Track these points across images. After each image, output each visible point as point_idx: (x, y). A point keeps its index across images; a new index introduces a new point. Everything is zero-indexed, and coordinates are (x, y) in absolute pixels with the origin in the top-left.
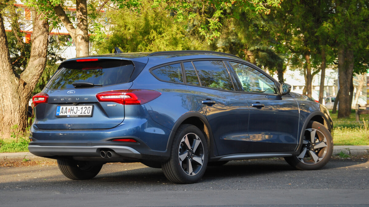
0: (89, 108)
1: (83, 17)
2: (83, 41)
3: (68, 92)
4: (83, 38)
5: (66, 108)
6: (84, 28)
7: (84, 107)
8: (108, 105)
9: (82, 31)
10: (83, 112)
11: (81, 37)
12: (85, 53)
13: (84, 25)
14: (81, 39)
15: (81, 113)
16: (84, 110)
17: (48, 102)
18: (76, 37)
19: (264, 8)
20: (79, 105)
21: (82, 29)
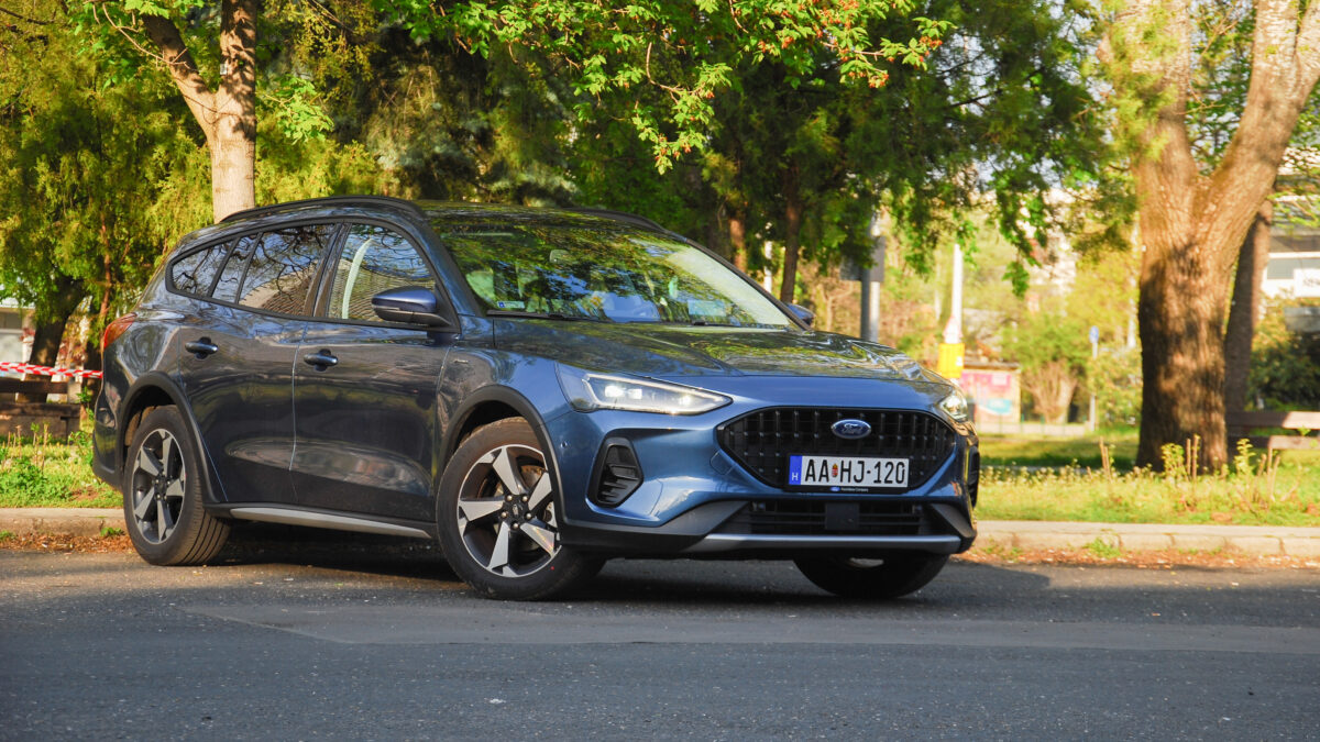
1: (244, 54)
2: (240, 135)
4: (241, 126)
6: (244, 92)
9: (239, 101)
11: (234, 122)
12: (244, 175)
13: (245, 81)
14: (236, 129)
18: (215, 122)
19: (869, 65)
21: (237, 97)
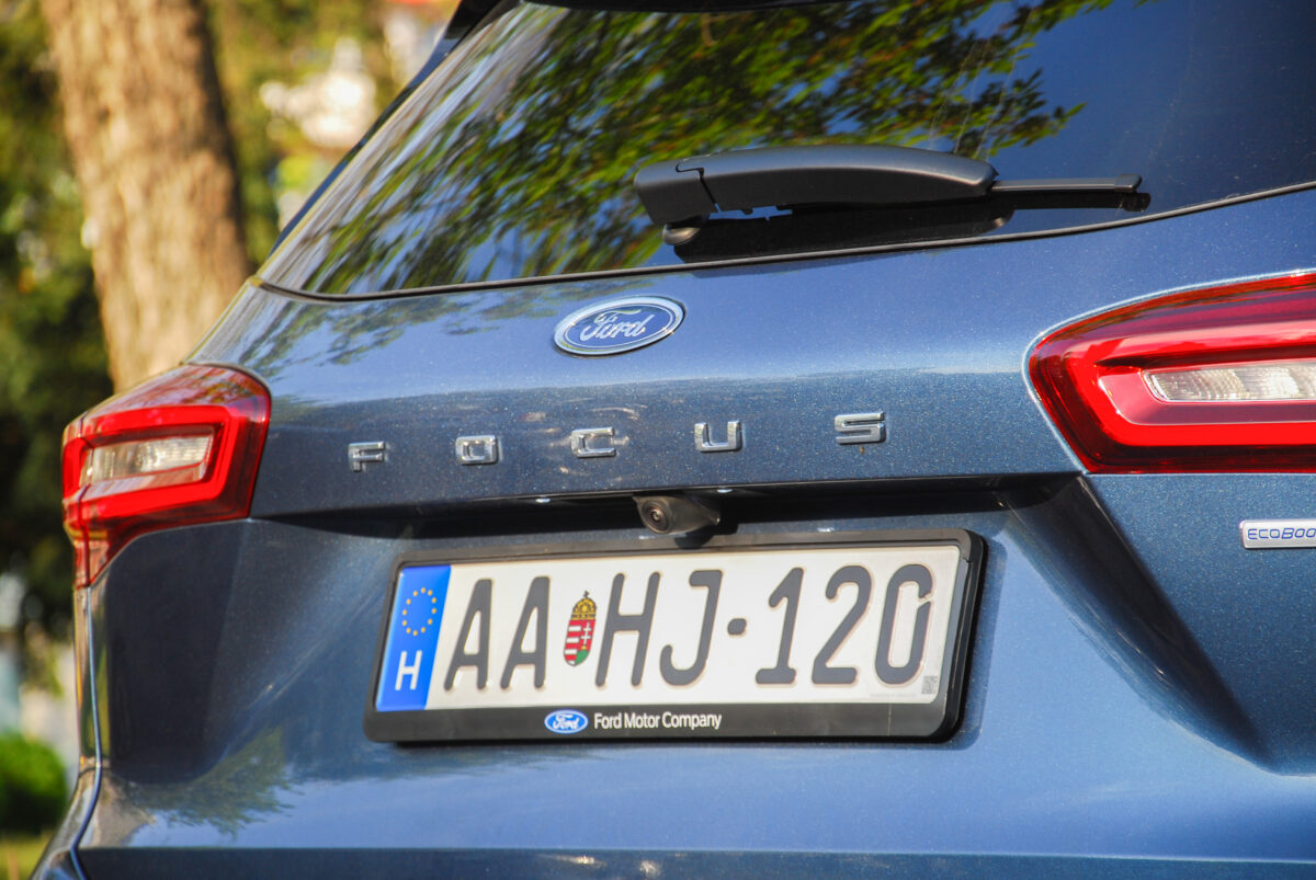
0: (909, 593)
3: (571, 321)
5: (539, 593)
7: (820, 565)
8: (1259, 531)
10: (802, 659)
15: (764, 677)
16: (818, 616)
17: (264, 501)
20: (746, 532)
